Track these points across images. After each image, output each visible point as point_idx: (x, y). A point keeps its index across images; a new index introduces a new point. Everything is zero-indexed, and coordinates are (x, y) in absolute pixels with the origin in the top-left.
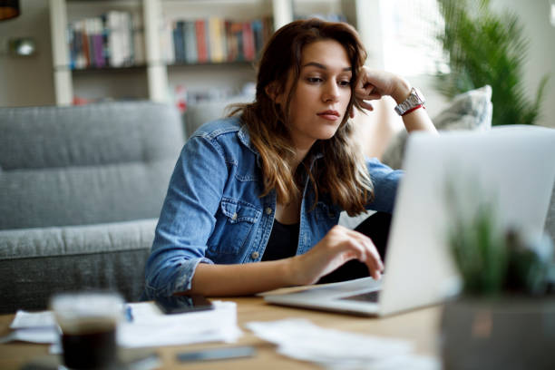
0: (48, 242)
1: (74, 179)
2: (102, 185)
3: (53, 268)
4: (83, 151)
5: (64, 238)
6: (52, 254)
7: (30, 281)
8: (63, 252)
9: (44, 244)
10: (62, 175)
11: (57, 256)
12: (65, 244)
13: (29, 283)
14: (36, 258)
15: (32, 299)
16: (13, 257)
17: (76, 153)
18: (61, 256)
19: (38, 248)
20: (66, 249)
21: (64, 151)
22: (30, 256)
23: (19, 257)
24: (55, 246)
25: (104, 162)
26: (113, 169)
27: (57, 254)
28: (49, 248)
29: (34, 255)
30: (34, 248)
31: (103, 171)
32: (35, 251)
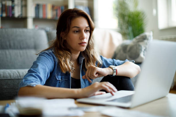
0: (13, 74)
1: (11, 53)
2: (21, 56)
3: (16, 83)
4: (14, 44)
5: (19, 73)
6: (16, 78)
7: (8, 87)
8: (19, 78)
9: (12, 75)
10: (7, 52)
11: (17, 79)
12: (20, 75)
13: (7, 88)
14: (10, 79)
15: (8, 94)
16: (2, 79)
17: (12, 45)
18: (19, 79)
19: (10, 76)
20: (20, 77)
21: (8, 43)
22: (8, 78)
23: (4, 79)
24: (16, 75)
25: (21, 48)
26: (24, 51)
27: (17, 78)
28: (15, 76)
29: (9, 78)
30: (9, 76)
31: (21, 51)
32: (9, 77)
